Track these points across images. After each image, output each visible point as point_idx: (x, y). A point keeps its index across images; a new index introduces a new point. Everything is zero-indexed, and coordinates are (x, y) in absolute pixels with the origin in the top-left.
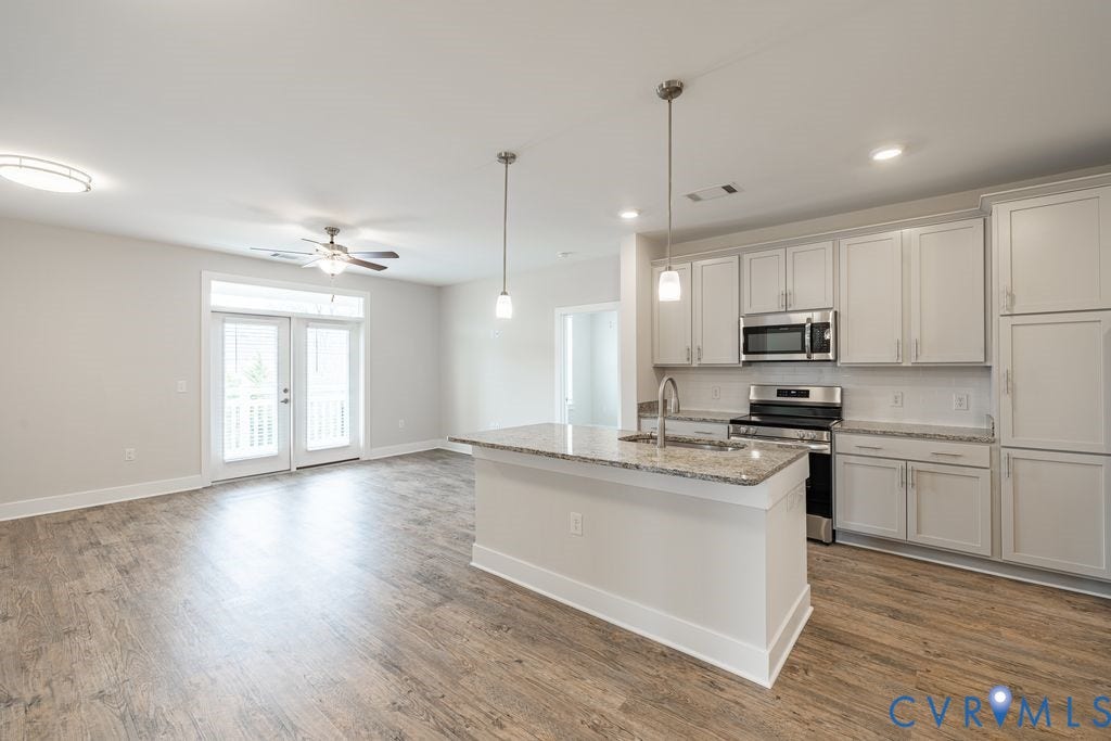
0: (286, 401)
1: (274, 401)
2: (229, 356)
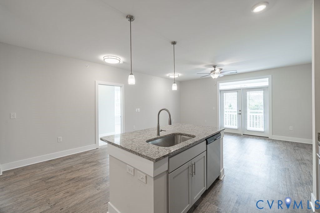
0: (240, 114)
1: (236, 114)
2: (225, 101)
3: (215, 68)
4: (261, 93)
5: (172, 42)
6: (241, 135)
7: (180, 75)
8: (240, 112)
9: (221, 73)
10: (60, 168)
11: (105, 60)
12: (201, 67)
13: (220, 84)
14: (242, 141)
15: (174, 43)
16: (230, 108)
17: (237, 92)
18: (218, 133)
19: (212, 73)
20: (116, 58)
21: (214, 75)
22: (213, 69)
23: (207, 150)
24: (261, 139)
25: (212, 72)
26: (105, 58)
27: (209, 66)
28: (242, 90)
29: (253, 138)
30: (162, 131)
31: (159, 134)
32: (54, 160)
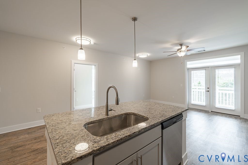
0: (208, 91)
1: (204, 91)
2: (192, 79)
3: (181, 46)
4: (232, 71)
5: (132, 18)
6: (209, 112)
7: (149, 54)
8: (208, 90)
9: (188, 50)
10: (33, 136)
11: (77, 41)
12: (168, 45)
13: (188, 63)
14: (210, 119)
15: (135, 19)
16: (199, 85)
17: (205, 70)
18: (180, 114)
19: (178, 52)
20: (86, 39)
21: (180, 53)
22: (180, 47)
23: (162, 137)
24: (231, 117)
25: (178, 50)
26: (77, 39)
27: (176, 44)
28: (210, 68)
29: (222, 116)
30: (111, 110)
31: (107, 114)
32: (33, 128)
